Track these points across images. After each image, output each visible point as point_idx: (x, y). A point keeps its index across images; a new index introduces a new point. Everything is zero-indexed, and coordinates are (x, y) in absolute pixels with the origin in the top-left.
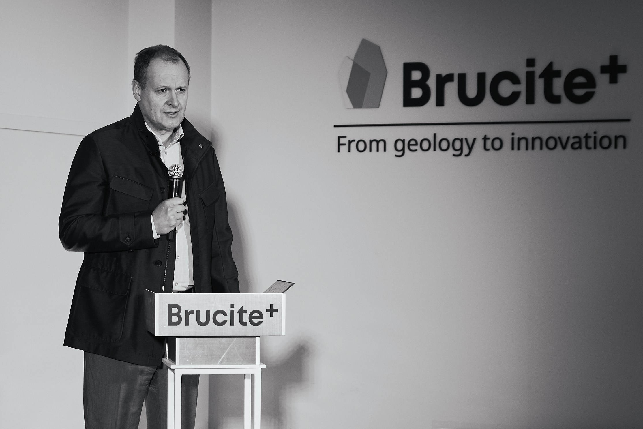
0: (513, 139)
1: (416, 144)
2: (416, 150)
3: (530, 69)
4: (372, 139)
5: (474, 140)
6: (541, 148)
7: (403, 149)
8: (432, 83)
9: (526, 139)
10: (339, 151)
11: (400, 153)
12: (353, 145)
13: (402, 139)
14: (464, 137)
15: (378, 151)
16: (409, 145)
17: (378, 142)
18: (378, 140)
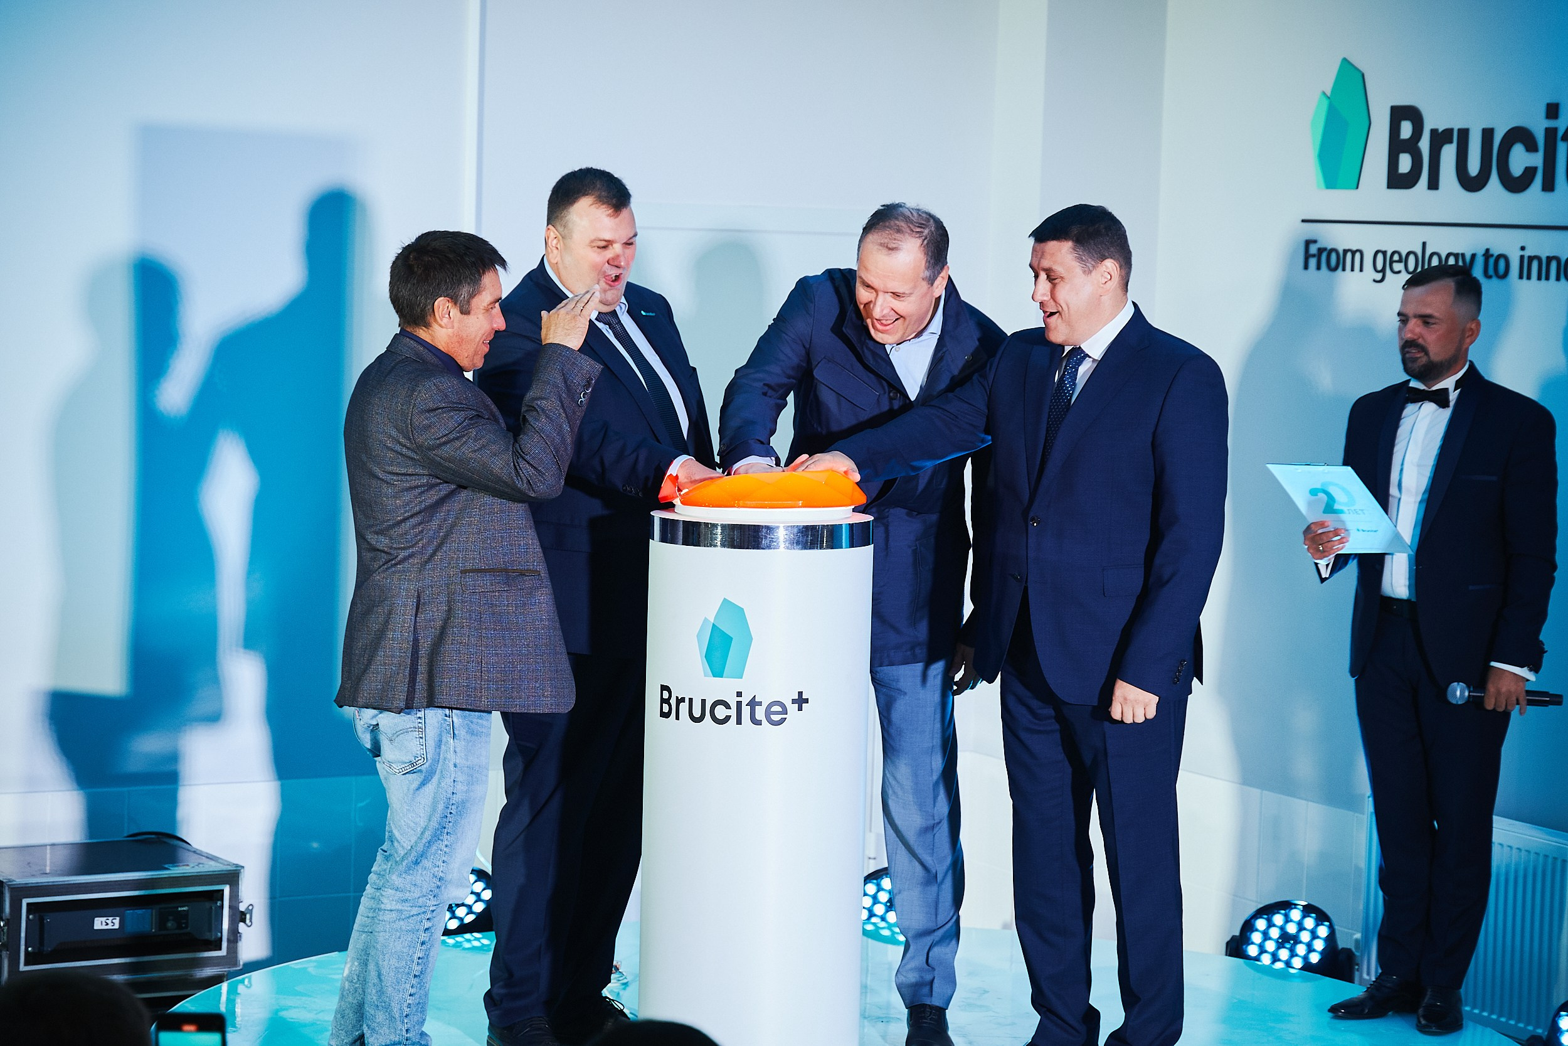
0: (1522, 257)
1: (1400, 261)
2: (1399, 272)
3: (1551, 124)
4: (1347, 248)
5: (1473, 256)
6: (1558, 279)
7: (1383, 271)
8: (1424, 145)
9: (1539, 258)
10: (1306, 267)
11: (1379, 276)
12: (1324, 256)
13: (1384, 249)
14: (1460, 251)
15: (1352, 270)
16: (1392, 262)
17: (1354, 253)
18: (1354, 249)
